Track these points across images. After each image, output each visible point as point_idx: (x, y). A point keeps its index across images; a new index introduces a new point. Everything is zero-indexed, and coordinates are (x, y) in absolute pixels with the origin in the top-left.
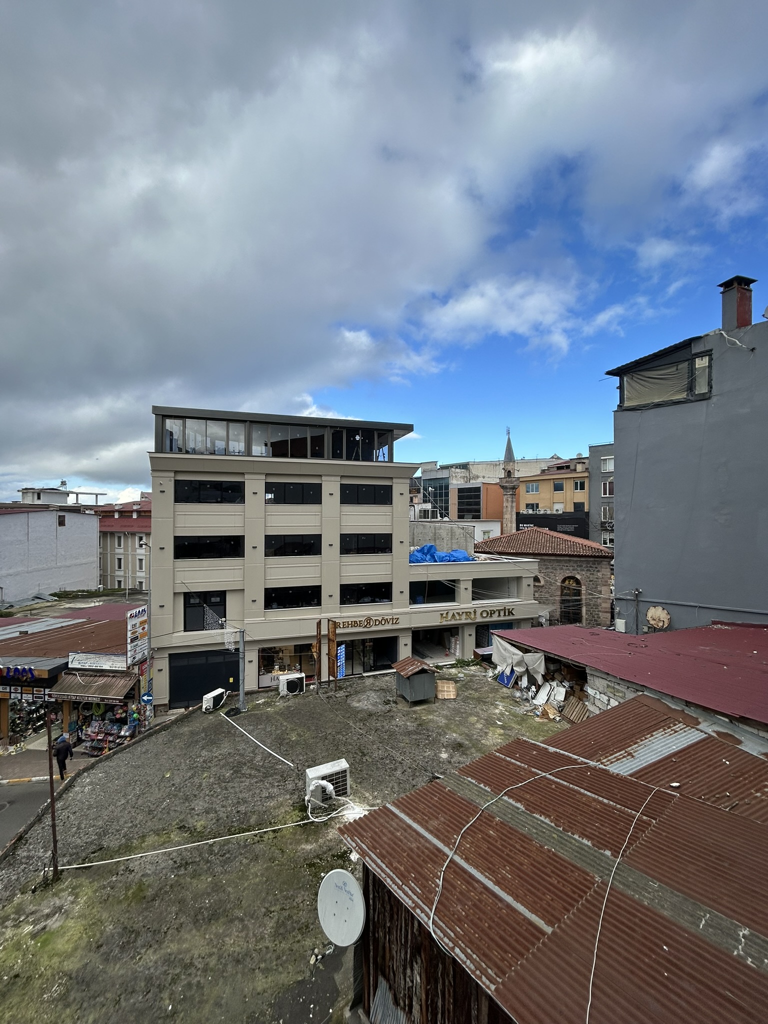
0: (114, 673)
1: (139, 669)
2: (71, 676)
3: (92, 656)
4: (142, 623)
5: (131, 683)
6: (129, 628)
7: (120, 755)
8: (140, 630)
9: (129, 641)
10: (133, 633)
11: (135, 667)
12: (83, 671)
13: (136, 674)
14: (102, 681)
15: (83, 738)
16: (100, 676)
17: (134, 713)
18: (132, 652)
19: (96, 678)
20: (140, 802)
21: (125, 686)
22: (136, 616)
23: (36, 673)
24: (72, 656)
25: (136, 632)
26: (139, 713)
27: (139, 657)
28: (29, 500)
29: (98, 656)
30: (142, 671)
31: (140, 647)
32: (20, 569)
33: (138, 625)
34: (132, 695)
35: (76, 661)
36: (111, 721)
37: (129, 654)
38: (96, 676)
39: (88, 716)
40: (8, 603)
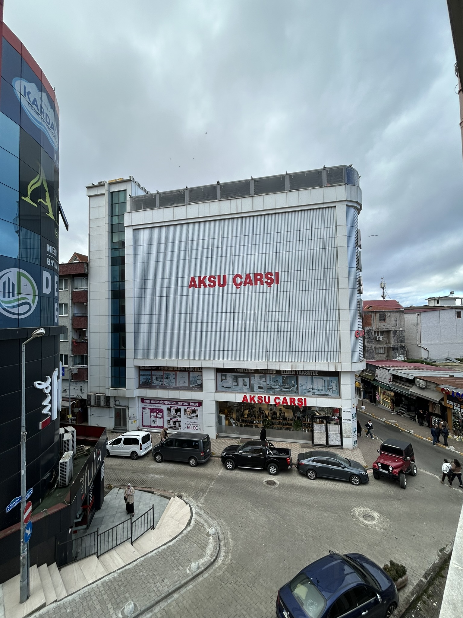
28: (432, 304)
32: (437, 342)
40: (433, 359)
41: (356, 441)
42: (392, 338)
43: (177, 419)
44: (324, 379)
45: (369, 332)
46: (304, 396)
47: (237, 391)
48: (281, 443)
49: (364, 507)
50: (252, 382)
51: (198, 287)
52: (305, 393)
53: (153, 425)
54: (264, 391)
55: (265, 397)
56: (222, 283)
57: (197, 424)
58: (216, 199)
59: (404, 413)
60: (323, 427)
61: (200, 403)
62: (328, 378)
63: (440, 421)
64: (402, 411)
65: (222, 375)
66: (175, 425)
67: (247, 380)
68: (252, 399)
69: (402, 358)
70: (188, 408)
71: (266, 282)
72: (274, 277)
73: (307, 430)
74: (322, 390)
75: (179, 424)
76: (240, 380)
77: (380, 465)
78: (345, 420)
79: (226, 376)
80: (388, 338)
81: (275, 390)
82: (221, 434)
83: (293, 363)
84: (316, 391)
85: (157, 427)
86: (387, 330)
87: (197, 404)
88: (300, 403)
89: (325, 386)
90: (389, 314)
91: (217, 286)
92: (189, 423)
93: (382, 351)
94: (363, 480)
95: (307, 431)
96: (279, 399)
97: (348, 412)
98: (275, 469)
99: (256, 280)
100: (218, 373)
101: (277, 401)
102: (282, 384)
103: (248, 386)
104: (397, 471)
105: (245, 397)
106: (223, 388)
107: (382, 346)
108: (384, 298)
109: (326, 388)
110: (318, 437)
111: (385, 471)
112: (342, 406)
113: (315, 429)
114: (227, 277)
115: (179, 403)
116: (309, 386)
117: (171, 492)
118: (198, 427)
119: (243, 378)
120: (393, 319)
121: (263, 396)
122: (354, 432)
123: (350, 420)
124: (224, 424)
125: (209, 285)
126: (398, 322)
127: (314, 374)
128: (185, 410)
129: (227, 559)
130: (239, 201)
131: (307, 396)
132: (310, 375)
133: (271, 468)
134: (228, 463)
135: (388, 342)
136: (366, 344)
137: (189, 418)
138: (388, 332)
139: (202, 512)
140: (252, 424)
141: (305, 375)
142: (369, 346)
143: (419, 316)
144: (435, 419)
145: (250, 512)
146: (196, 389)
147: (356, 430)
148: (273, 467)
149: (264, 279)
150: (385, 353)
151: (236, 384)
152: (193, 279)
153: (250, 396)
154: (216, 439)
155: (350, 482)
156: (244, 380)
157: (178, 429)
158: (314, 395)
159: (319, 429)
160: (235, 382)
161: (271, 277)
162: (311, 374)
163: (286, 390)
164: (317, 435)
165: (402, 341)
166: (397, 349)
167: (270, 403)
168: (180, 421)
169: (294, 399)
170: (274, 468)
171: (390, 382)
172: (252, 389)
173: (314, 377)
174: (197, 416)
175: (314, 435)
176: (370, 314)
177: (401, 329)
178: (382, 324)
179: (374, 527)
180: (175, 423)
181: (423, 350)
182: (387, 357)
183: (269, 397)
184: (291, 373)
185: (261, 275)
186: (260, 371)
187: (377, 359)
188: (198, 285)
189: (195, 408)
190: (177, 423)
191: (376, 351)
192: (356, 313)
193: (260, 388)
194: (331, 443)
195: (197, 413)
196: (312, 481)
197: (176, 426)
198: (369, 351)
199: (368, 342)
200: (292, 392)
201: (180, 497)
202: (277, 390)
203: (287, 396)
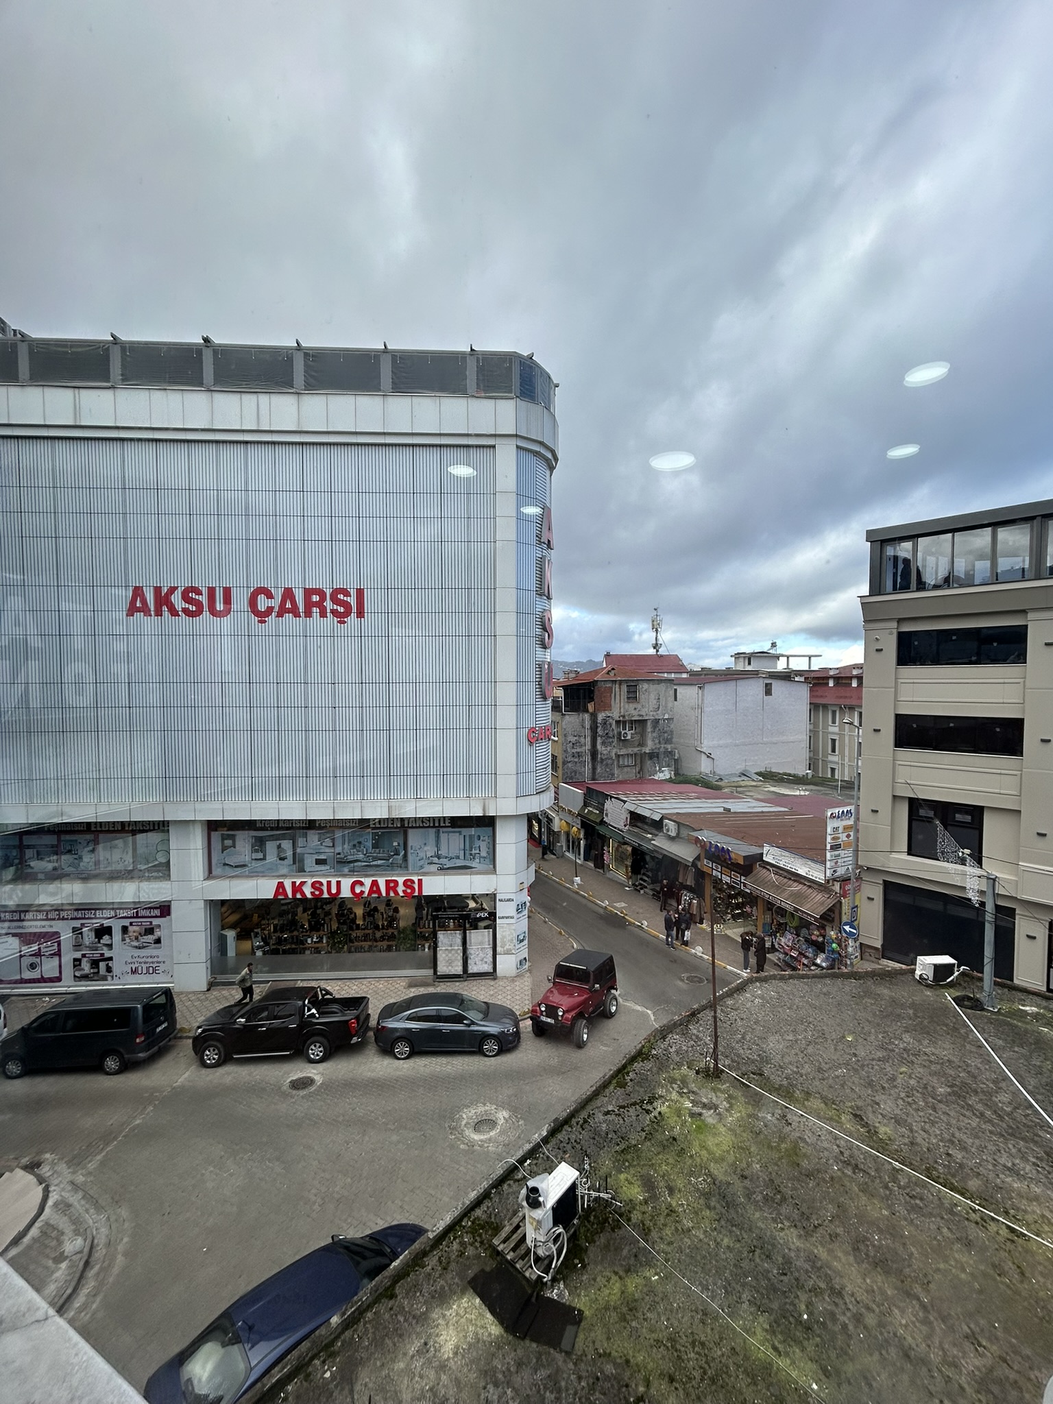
0: (811, 883)
1: (840, 888)
2: (765, 871)
3: (787, 854)
4: (846, 828)
5: (830, 903)
6: (829, 830)
7: (796, 982)
8: (843, 837)
9: (828, 847)
10: (833, 839)
11: (835, 883)
12: (778, 870)
13: (836, 893)
14: (796, 887)
15: (777, 947)
16: (795, 881)
17: (833, 942)
18: (833, 864)
19: (790, 882)
20: (810, 1050)
21: (822, 904)
22: (839, 817)
23: (733, 856)
24: (766, 848)
25: (839, 838)
26: (839, 945)
27: (841, 871)
28: (742, 666)
29: (793, 856)
30: (845, 891)
31: (843, 860)
32: (729, 741)
33: (841, 830)
34: (830, 917)
35: (771, 855)
36: (807, 940)
37: (828, 864)
38: (790, 879)
39: (782, 924)
40: (718, 775)
41: (525, 959)
42: (650, 734)
43: (102, 955)
44: (463, 834)
45: (605, 723)
46: (418, 874)
47: (263, 872)
48: (365, 982)
49: (485, 1105)
50: (299, 850)
51: (152, 613)
52: (422, 867)
53: (28, 975)
54: (328, 868)
55: (329, 883)
56: (220, 606)
57: (159, 960)
58: (201, 384)
59: (646, 887)
60: (458, 936)
61: (165, 909)
62: (473, 831)
63: (693, 899)
64: (642, 882)
65: (223, 838)
66: (96, 970)
67: (287, 845)
68: (297, 889)
69: (665, 774)
70: (131, 924)
71: (334, 612)
72: (352, 600)
73: (427, 945)
74: (458, 857)
75: (107, 965)
76: (271, 847)
77: (543, 1009)
78: (503, 918)
79: (233, 838)
80: (643, 734)
81: (356, 864)
82: (221, 978)
83: (393, 803)
84: (443, 861)
85: (43, 980)
86: (641, 718)
87: (157, 912)
88: (409, 891)
89: (464, 850)
90: (645, 686)
91: (206, 614)
92: (137, 959)
93: (631, 762)
94: (507, 1044)
95: (427, 950)
96: (362, 884)
97: (509, 900)
98: (321, 1049)
99: (309, 605)
100: (213, 833)
101: (358, 890)
102: (370, 850)
103: (290, 860)
104: (569, 1016)
105: (281, 885)
106: (227, 867)
107: (630, 751)
108: (657, 651)
109: (467, 852)
110: (447, 958)
111: (549, 1020)
112: (496, 890)
113: (440, 944)
114: (234, 592)
115: (107, 914)
116: (430, 850)
117: (11, 1157)
118: (161, 969)
119: (278, 842)
120: (652, 696)
121: (324, 881)
122: (522, 941)
123: (512, 918)
124: (231, 953)
125: (185, 611)
126: (663, 702)
127: (442, 824)
128: (125, 930)
129: (83, 1314)
130: (264, 399)
131: (425, 874)
132: (434, 827)
133: (313, 1047)
134: (208, 1053)
135: (642, 744)
136: (599, 747)
137: (136, 947)
138: (642, 723)
139: (75, 1199)
140: (301, 946)
141: (423, 827)
142: (605, 752)
143: (700, 691)
144: (686, 895)
145: (211, 1172)
146: (154, 874)
147: (527, 935)
148: (318, 1045)
149: (328, 604)
150: (635, 765)
151: (260, 855)
152: (138, 591)
153: (294, 883)
154: (208, 990)
155: (480, 1052)
156: (279, 847)
157: (104, 978)
158: (443, 870)
159: (448, 942)
160: (257, 851)
161: (345, 599)
162: (437, 825)
163: (380, 862)
164: (444, 955)
165: (668, 741)
166: (658, 758)
167: (341, 896)
168: (111, 959)
169: (396, 882)
170: (320, 1047)
171: (625, 826)
172: (299, 865)
173: (441, 830)
174: (158, 941)
175: (438, 956)
176: (609, 685)
177: (666, 716)
178: (632, 706)
179: (486, 1145)
180: (95, 964)
181: (704, 757)
182: (639, 773)
183: (338, 883)
184: (393, 824)
185: (321, 593)
186: (320, 824)
187: (621, 778)
188: (152, 609)
189: (151, 922)
190: (102, 965)
191: (619, 761)
192: (531, 690)
193: (319, 862)
194: (473, 969)
195: (157, 933)
196: (402, 1062)
197: (98, 972)
198: (605, 763)
199: (603, 743)
200: (392, 867)
201: (32, 1167)
202: (360, 863)
203: (381, 876)
